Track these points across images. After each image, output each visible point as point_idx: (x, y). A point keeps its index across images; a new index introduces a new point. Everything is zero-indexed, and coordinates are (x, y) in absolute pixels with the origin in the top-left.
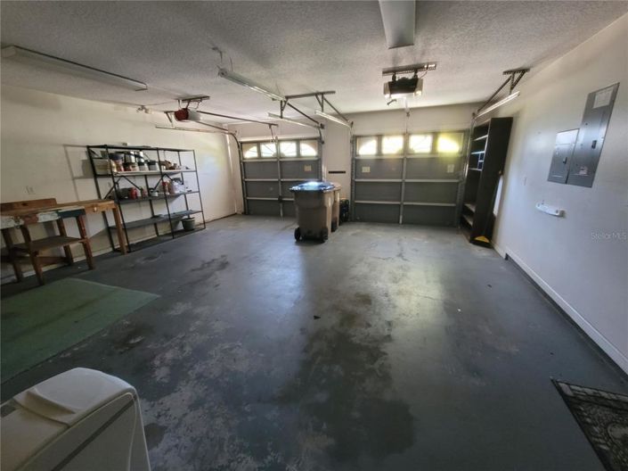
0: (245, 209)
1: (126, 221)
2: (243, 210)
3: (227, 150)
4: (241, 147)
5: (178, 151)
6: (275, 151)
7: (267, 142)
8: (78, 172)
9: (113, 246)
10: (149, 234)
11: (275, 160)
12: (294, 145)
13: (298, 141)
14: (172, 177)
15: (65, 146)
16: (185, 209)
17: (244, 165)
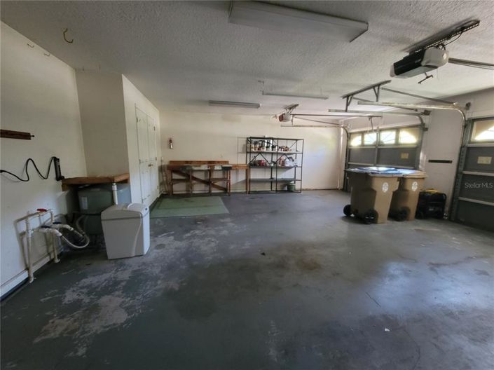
0: (344, 186)
1: (251, 178)
2: (342, 187)
3: (340, 139)
4: (349, 136)
5: (297, 140)
6: (375, 140)
7: (371, 131)
8: (240, 150)
9: (246, 189)
10: (267, 187)
11: (374, 147)
12: (393, 133)
13: (398, 129)
14: (288, 156)
15: (238, 138)
16: (293, 177)
17: (349, 151)
